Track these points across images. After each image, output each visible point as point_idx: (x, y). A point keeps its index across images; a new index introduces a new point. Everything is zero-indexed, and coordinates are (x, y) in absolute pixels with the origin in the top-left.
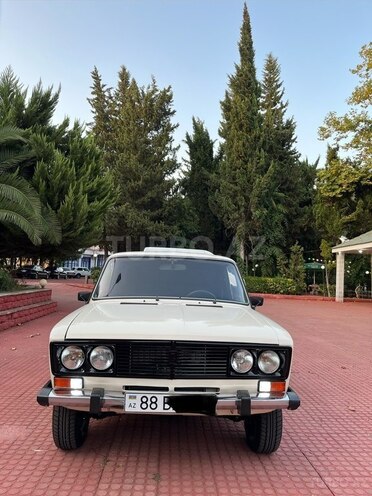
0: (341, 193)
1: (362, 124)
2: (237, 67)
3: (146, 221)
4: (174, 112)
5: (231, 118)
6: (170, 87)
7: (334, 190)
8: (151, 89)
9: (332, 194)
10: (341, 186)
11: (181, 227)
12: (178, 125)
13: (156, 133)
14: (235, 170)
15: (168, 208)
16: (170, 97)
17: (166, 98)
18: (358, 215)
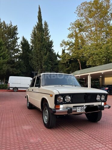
0: (66, 62)
1: (71, 44)
2: (37, 23)
3: (9, 68)
4: (18, 33)
5: (36, 38)
6: (17, 26)
7: (64, 61)
8: (10, 25)
9: (64, 62)
10: (66, 60)
11: (20, 70)
12: (19, 38)
13: (12, 40)
14: (37, 53)
15: (16, 64)
16: (17, 29)
17: (15, 29)
18: (70, 68)
